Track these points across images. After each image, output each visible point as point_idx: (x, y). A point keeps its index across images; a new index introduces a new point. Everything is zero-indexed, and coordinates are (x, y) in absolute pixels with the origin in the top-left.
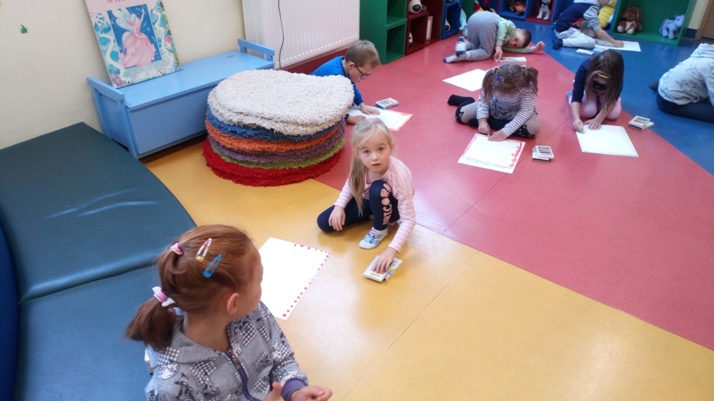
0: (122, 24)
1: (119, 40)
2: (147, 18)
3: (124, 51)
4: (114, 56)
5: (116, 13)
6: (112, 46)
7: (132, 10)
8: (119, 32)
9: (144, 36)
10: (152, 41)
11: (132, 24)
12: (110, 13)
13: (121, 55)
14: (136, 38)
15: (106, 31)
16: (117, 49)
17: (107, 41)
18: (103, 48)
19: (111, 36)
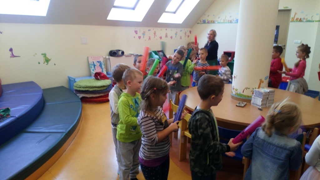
0: (95, 64)
1: (94, 67)
2: (101, 63)
3: (95, 69)
4: (93, 70)
5: (94, 62)
6: (93, 68)
7: (98, 62)
8: (94, 66)
9: (100, 67)
10: (101, 68)
11: (97, 64)
12: (93, 62)
13: (94, 70)
14: (98, 67)
15: (92, 65)
16: (94, 69)
17: (92, 67)
18: (91, 68)
19: (93, 66)
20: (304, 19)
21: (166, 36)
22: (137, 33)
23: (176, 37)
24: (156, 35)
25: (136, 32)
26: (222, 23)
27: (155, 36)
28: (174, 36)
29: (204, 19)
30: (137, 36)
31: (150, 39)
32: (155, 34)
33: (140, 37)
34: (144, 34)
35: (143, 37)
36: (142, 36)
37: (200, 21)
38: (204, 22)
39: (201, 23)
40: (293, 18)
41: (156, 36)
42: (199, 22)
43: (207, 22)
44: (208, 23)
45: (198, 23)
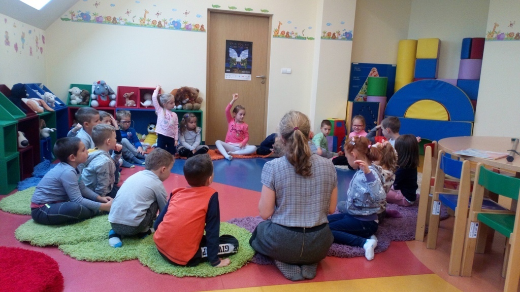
20: (293, 33)
21: (7, 41)
23: (23, 47)
26: (137, 25)
28: (19, 43)
37: (73, 15)
38: (85, 18)
39: (75, 19)
40: (277, 31)
42: (70, 17)
43: (93, 18)
44: (98, 20)
45: (67, 19)
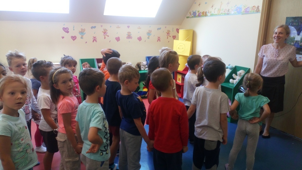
21: (129, 37)
22: (68, 32)
23: (148, 38)
24: (108, 34)
25: (66, 30)
27: (106, 37)
28: (144, 37)
29: (194, 11)
30: (68, 36)
31: (95, 40)
32: (105, 33)
33: (74, 38)
34: (82, 32)
35: (82, 38)
36: (79, 36)
38: (194, 15)
39: (191, 16)
41: (108, 36)
42: (189, 15)
43: (197, 14)
44: (199, 16)
45: (188, 17)
